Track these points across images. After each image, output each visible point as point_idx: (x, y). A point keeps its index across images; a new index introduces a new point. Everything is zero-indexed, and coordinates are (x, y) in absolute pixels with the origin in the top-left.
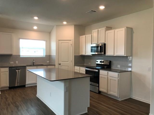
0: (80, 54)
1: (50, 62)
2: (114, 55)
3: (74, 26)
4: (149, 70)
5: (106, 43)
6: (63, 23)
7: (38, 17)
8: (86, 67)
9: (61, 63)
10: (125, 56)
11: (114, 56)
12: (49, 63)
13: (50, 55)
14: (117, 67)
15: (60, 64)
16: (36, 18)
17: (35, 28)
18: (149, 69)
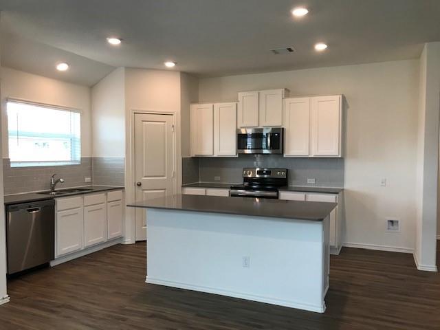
0: (193, 155)
1: (92, 179)
2: (309, 154)
3: (181, 75)
4: (384, 184)
5: (285, 126)
6: (163, 65)
7: (121, 40)
8: (232, 188)
9: (143, 180)
10: (340, 156)
11: (310, 156)
12: (91, 183)
13: (91, 159)
14: (306, 184)
15: (139, 185)
16: (114, 42)
17: (62, 67)
18: (382, 183)
